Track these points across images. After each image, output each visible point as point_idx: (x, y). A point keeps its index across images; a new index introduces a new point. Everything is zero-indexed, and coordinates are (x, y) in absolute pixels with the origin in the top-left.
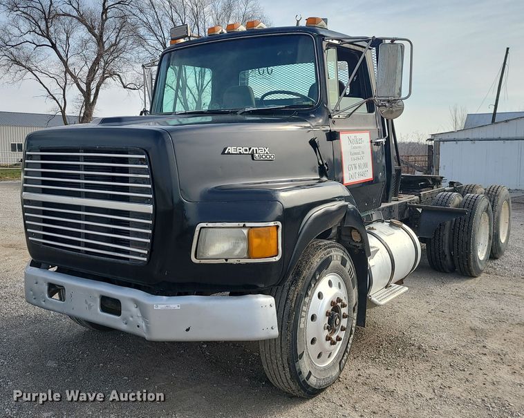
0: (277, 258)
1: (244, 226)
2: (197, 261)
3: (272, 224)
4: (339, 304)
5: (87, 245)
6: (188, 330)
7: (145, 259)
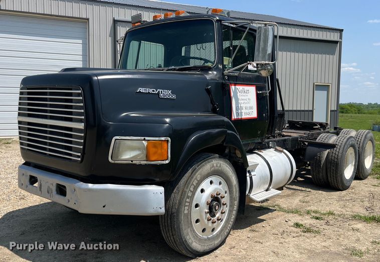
0: (167, 162)
1: (144, 140)
2: (113, 162)
3: (163, 139)
4: (219, 196)
5: (50, 150)
6: (104, 207)
7: (80, 159)
